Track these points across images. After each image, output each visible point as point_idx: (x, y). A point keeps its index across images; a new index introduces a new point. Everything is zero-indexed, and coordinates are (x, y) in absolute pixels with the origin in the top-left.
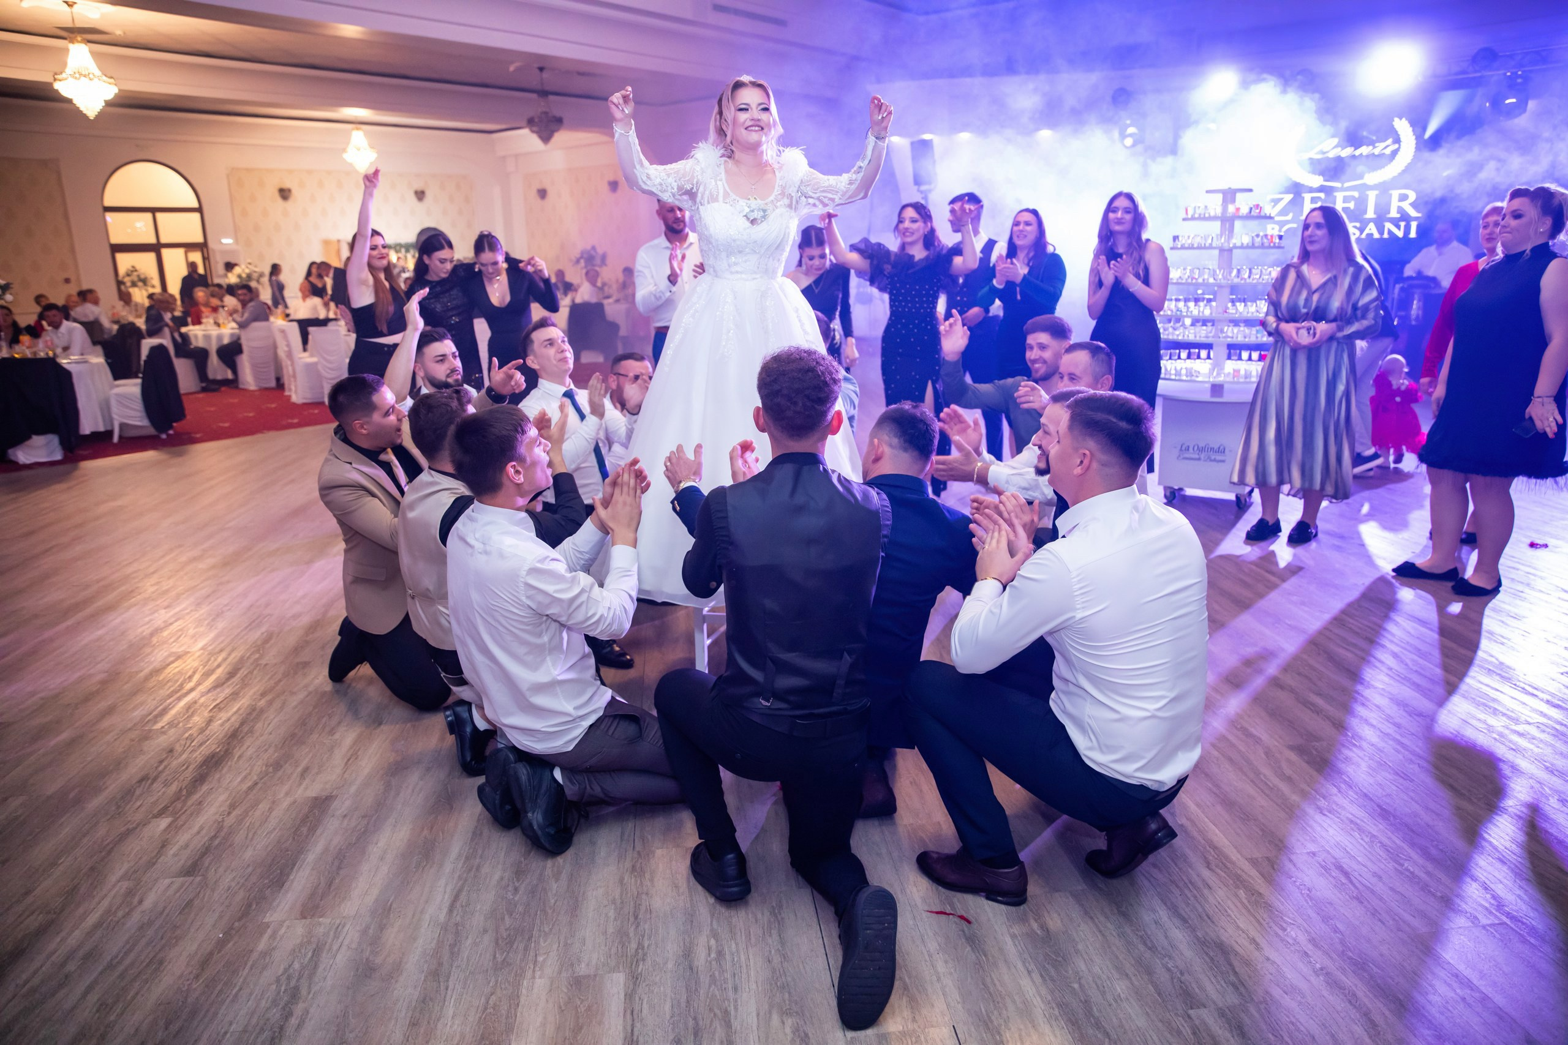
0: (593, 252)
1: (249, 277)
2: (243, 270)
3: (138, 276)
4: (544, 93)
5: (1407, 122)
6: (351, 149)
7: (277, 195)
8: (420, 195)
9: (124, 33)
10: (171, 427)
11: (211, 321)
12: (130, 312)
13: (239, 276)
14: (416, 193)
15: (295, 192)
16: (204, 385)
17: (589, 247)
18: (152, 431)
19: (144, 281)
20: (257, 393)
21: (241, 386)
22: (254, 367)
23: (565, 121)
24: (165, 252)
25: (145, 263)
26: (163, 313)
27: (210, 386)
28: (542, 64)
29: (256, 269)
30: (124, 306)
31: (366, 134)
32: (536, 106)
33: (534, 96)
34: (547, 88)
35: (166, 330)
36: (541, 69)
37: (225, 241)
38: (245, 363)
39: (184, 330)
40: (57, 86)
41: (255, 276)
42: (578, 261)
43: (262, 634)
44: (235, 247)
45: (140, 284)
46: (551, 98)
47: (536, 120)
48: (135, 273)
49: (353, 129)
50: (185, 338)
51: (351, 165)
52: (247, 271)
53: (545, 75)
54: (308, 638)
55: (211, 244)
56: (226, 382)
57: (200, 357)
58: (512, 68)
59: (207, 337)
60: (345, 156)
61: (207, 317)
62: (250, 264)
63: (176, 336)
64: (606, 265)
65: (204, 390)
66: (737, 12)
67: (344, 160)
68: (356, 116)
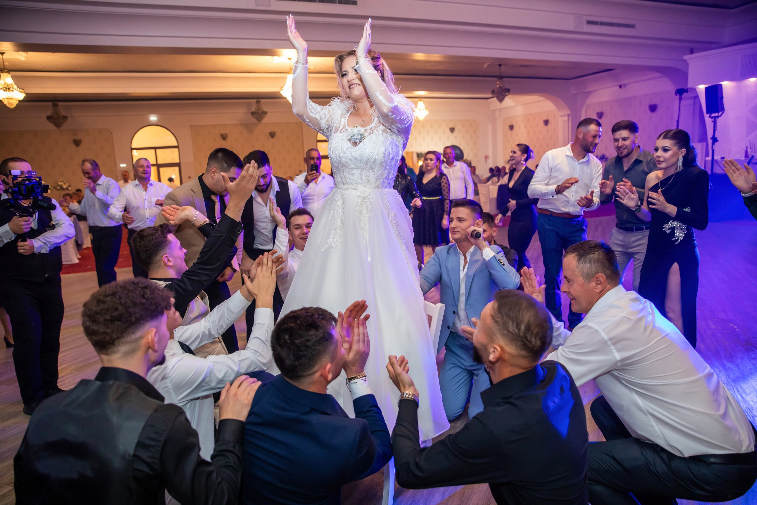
4: (501, 77)
6: (417, 110)
8: (452, 130)
14: (450, 129)
23: (511, 90)
28: (501, 63)
31: (424, 103)
32: (498, 84)
33: (496, 79)
34: (502, 75)
36: (500, 65)
46: (505, 79)
47: (496, 91)
49: (418, 101)
53: (503, 68)
58: (485, 66)
66: (602, 24)
68: (420, 95)
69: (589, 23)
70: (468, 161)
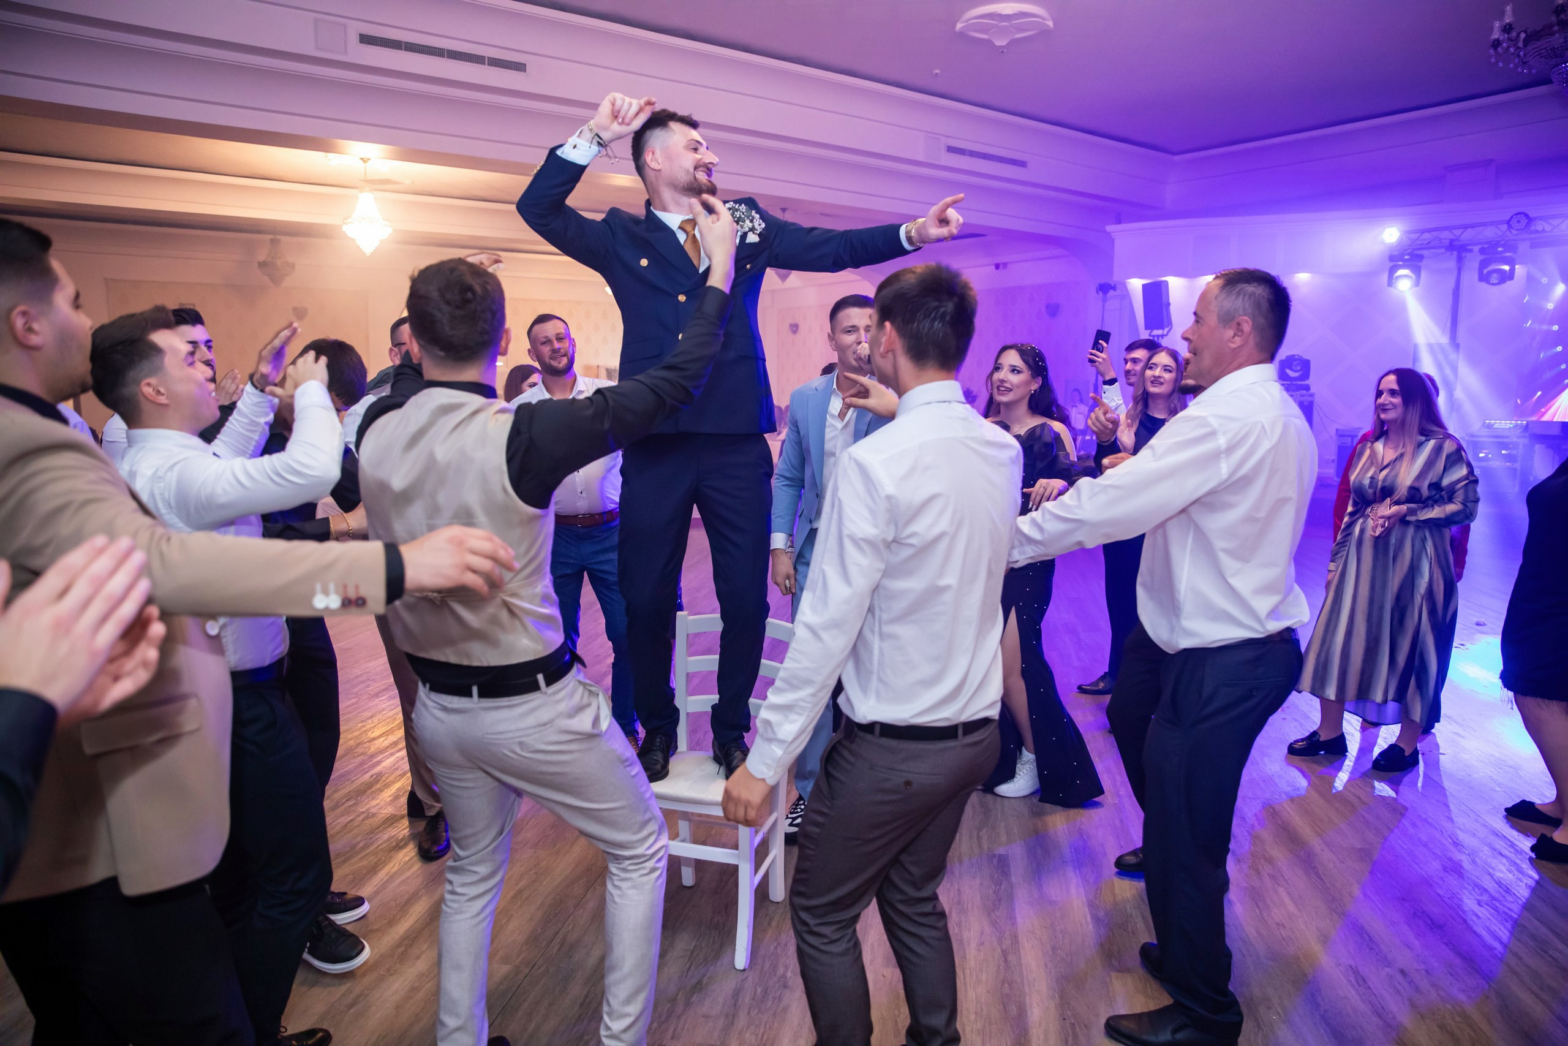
9: (412, 183)
40: (345, 228)
66: (972, 154)
69: (951, 150)
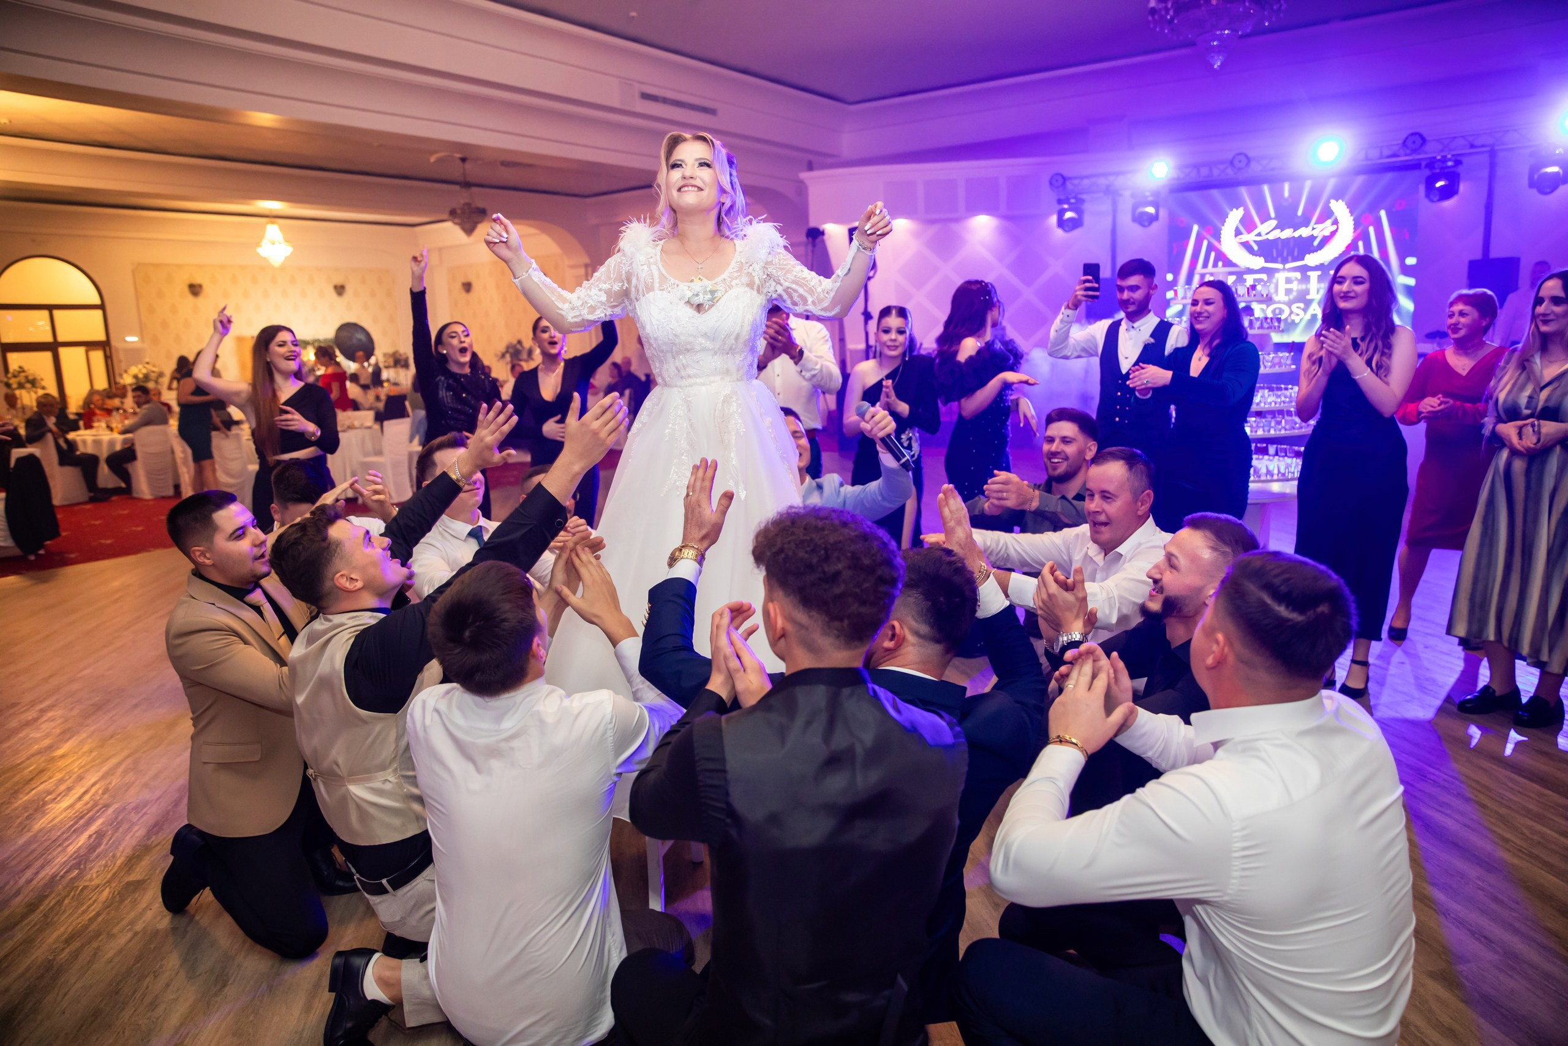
0: (519, 347)
1: (147, 377)
2: (140, 370)
3: (26, 377)
4: (466, 185)
5: (1344, 203)
6: (265, 243)
7: (186, 290)
8: (340, 290)
10: (42, 547)
11: (103, 425)
12: (17, 417)
13: (136, 377)
14: (336, 287)
15: (205, 286)
16: (92, 494)
17: (515, 342)
18: (17, 552)
19: (33, 383)
20: (151, 503)
21: (135, 495)
22: (150, 474)
24: (63, 352)
25: (39, 364)
26: (45, 417)
27: (98, 495)
28: (466, 154)
29: (154, 369)
30: (8, 410)
31: (281, 228)
32: (461, 198)
33: (457, 188)
34: (470, 179)
35: (49, 436)
36: (464, 159)
37: (129, 339)
38: (140, 472)
39: (71, 436)
41: (153, 376)
42: (503, 356)
43: (90, 836)
44: (140, 345)
45: (28, 385)
46: (475, 190)
47: (459, 211)
48: (23, 374)
49: (267, 223)
50: (72, 445)
51: (265, 259)
52: (144, 371)
53: (468, 166)
54: (149, 842)
55: (114, 343)
56: (117, 491)
57: (87, 464)
58: (433, 159)
59: (97, 443)
60: (259, 250)
61: (99, 421)
62: (148, 363)
63: (61, 442)
64: (532, 359)
65: (92, 500)
66: (665, 101)
67: (258, 254)
68: (271, 210)
69: (645, 96)
70: (400, 355)
